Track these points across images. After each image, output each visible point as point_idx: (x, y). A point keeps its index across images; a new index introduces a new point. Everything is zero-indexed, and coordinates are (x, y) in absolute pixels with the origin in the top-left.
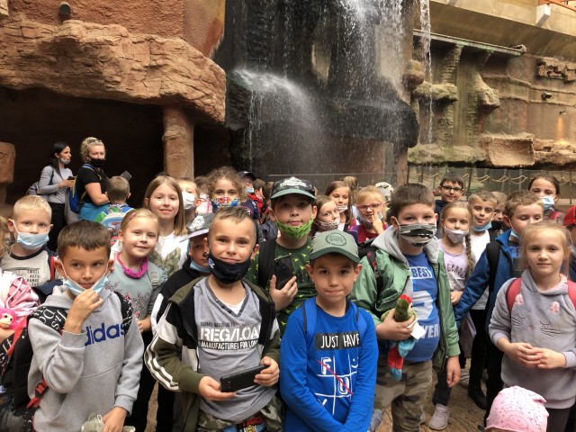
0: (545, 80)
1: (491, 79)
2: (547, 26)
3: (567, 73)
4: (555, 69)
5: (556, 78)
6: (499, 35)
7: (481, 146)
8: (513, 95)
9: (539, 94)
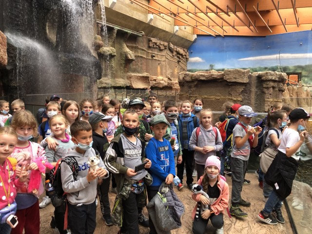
0: (152, 49)
1: (130, 46)
2: (152, 24)
3: (161, 46)
4: (156, 43)
5: (156, 48)
6: (133, 26)
7: (128, 79)
8: (140, 55)
9: (150, 55)
